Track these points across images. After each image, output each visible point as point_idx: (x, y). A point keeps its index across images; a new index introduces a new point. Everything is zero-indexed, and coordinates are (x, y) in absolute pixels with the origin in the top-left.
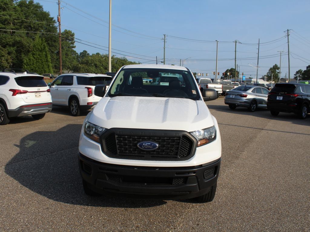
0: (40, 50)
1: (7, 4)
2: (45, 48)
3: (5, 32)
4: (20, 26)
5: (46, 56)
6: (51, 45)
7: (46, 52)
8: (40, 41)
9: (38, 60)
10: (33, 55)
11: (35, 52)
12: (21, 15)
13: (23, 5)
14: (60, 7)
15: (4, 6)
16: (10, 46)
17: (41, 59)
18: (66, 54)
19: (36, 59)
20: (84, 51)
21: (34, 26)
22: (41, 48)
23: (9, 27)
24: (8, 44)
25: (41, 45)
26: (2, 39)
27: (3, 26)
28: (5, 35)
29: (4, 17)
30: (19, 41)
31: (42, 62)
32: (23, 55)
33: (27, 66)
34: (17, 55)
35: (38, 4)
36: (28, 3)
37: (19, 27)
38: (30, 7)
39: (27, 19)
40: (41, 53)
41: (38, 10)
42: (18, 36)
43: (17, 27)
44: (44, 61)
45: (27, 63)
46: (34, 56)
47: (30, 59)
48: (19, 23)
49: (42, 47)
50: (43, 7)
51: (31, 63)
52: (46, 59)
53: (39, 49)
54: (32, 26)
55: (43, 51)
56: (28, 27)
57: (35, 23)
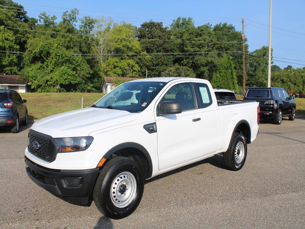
0: (226, 69)
1: (203, 31)
2: (231, 65)
3: (200, 55)
4: (213, 48)
5: (232, 73)
6: (240, 62)
7: (232, 70)
8: (227, 60)
9: (224, 78)
10: (219, 73)
11: (222, 70)
12: (215, 38)
13: (218, 28)
14: (244, 25)
15: (201, 33)
16: (204, 66)
17: (227, 77)
18: (262, 71)
19: (222, 77)
20: (288, 66)
21: (224, 47)
22: (227, 66)
23: (203, 50)
24: (202, 65)
25: (228, 63)
26: (198, 61)
27: (199, 50)
28: (200, 57)
29: (200, 42)
30: (211, 61)
31: (228, 79)
32: (214, 74)
33: (214, 83)
34: (210, 74)
35: (231, 25)
36: (222, 26)
37: (211, 49)
38: (223, 29)
39: (218, 41)
40: (226, 71)
41: (230, 32)
42: (210, 57)
43: (210, 49)
44: (229, 78)
45: (214, 80)
46: (221, 74)
47: (217, 77)
48: (212, 45)
49: (229, 65)
50: (235, 28)
51: (218, 81)
52: (231, 76)
53: (225, 67)
54: (223, 47)
55: (229, 68)
56: (220, 48)
57: (225, 44)
